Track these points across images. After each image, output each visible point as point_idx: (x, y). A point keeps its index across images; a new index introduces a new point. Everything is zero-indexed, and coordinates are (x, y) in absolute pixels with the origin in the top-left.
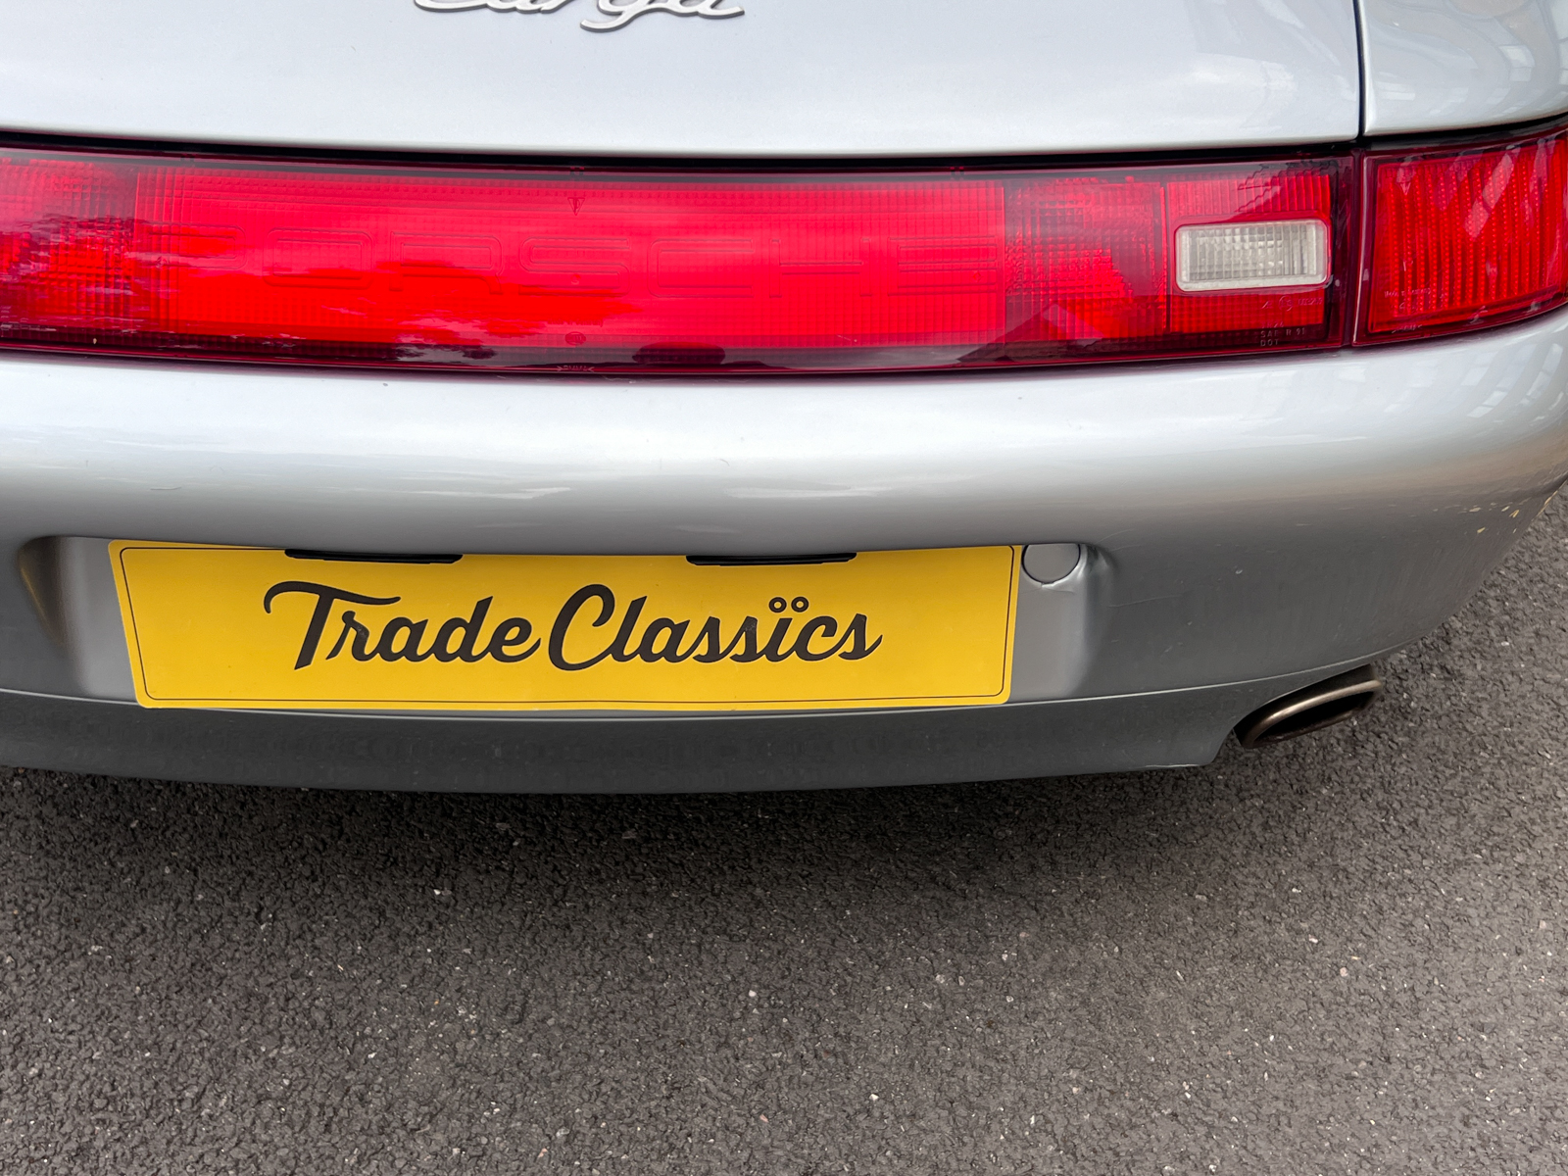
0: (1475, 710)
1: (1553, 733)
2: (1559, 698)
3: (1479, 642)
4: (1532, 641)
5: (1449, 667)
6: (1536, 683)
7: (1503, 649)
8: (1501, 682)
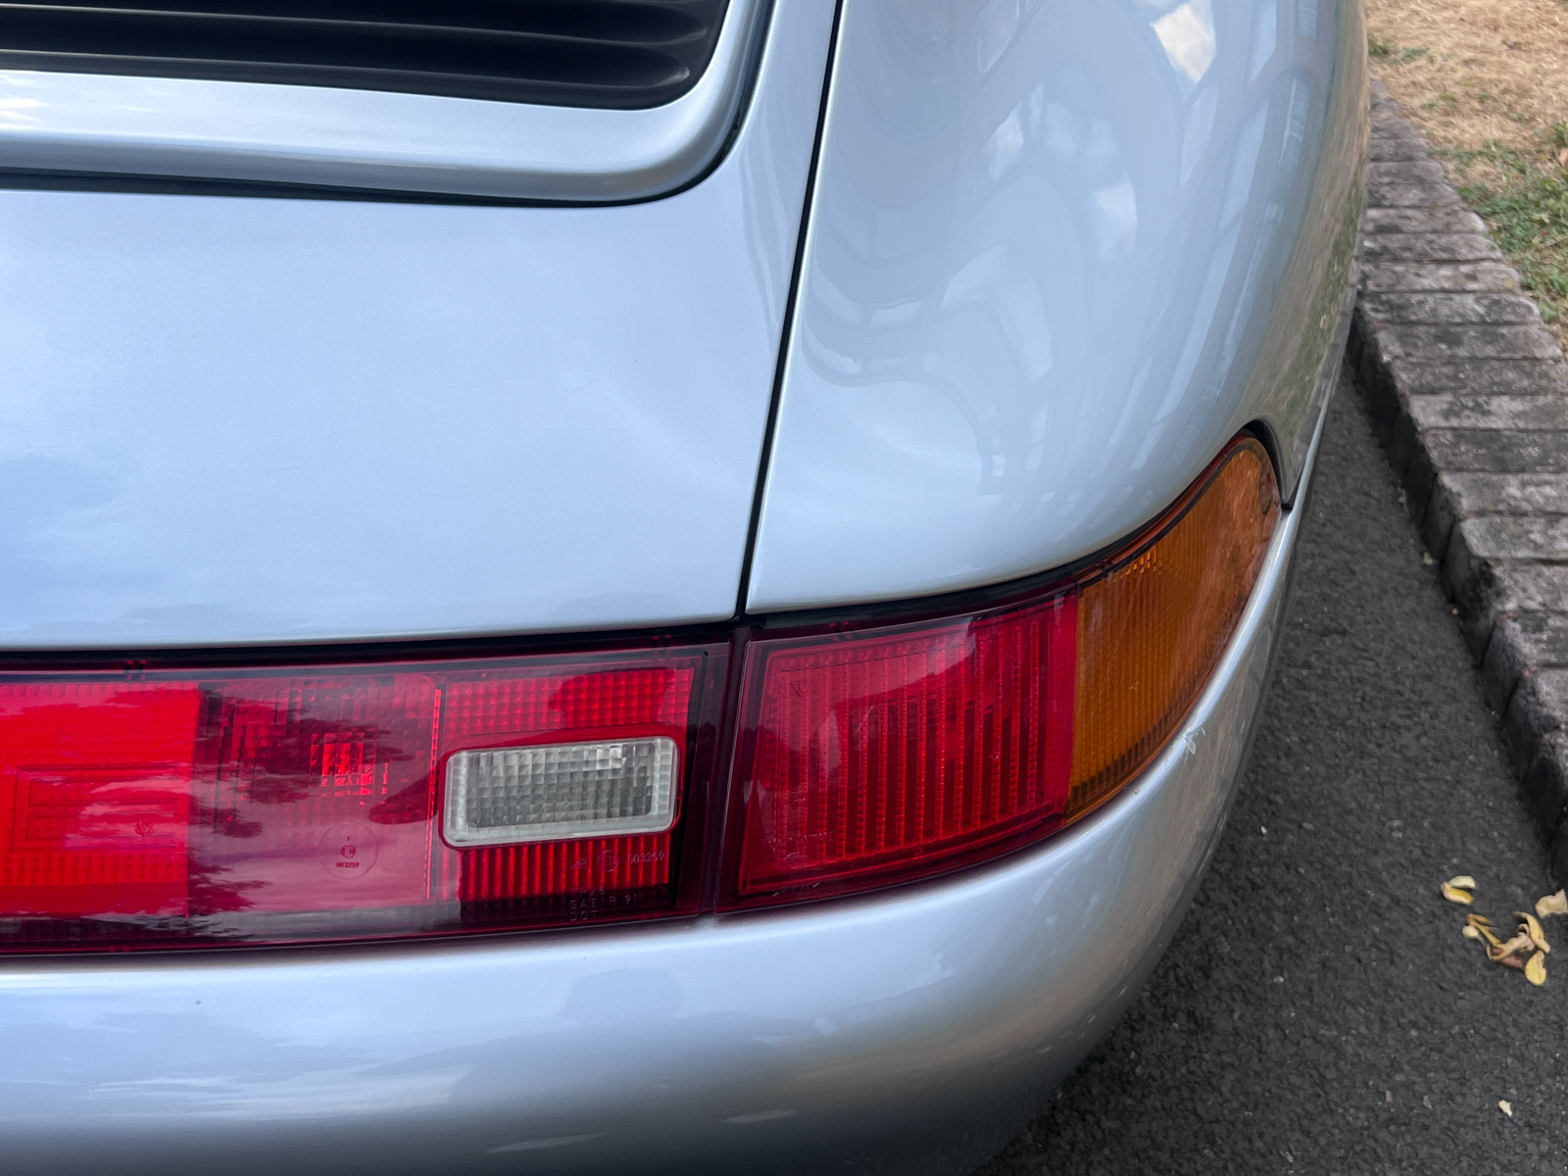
0: (1214, 1081)
1: (1305, 1122)
2: (1327, 1067)
3: (1246, 976)
4: (1314, 976)
5: (1198, 1014)
6: (1303, 1042)
7: (1274, 987)
8: (1259, 1041)
